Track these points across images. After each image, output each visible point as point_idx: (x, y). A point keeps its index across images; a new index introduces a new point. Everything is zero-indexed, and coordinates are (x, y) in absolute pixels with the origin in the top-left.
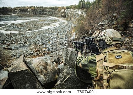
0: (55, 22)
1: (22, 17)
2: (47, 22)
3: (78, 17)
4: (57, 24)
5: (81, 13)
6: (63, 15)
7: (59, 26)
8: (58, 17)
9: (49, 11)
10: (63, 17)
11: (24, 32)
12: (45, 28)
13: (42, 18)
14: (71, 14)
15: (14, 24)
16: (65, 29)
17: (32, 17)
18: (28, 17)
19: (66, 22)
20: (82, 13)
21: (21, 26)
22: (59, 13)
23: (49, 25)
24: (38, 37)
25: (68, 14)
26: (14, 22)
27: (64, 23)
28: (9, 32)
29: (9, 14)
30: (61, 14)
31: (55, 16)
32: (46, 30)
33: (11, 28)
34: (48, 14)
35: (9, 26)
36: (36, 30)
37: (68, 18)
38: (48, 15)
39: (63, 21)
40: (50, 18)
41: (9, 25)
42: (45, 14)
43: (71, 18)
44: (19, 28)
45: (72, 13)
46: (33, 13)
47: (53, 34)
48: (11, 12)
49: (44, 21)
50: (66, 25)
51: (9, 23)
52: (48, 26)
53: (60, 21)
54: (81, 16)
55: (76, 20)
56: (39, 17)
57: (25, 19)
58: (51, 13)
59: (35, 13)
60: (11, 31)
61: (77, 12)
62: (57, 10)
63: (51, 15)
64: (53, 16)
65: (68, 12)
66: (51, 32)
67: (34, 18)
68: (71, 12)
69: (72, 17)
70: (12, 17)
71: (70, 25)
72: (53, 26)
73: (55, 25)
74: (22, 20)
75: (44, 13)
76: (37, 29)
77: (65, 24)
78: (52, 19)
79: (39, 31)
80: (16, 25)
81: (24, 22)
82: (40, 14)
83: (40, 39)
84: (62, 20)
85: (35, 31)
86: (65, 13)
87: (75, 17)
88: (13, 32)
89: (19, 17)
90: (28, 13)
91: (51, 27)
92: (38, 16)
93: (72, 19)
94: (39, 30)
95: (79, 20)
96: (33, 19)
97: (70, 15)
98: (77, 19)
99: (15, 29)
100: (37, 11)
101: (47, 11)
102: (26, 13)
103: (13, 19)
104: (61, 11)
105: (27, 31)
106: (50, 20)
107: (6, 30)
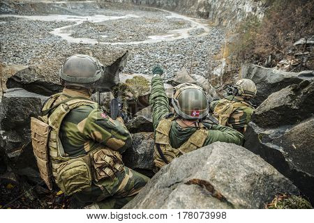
0: (181, 28)
1: (107, 8)
2: (160, 26)
3: (240, 20)
4: (184, 34)
5: (250, 10)
6: (201, 10)
7: (189, 38)
8: (188, 15)
10: (201, 15)
11: (107, 43)
12: (154, 39)
13: (150, 15)
14: (224, 10)
15: (88, 23)
16: (201, 48)
17: (128, 9)
18: (120, 8)
19: (207, 29)
20: (254, 10)
21: (102, 28)
22: (193, 4)
23: (164, 32)
24: (137, 57)
25: (214, 9)
27: (202, 31)
28: (77, 41)
30: (198, 8)
31: (183, 13)
32: (156, 45)
33: (83, 31)
34: (165, 5)
35: (79, 26)
36: (134, 41)
37: (213, 20)
38: (165, 8)
39: (200, 26)
41: (78, 23)
42: (159, 6)
43: (221, 20)
44: (99, 34)
45: (228, 7)
46: (133, 1)
47: (172, 55)
49: (155, 21)
50: (207, 38)
51: (80, 20)
52: (164, 36)
54: (250, 17)
55: (234, 26)
56: (144, 12)
57: (113, 12)
59: (135, 2)
60: (82, 39)
61: (240, 6)
63: (173, 9)
64: (178, 12)
65: (216, 3)
66: (168, 49)
67: (133, 14)
68: (223, 4)
69: (226, 18)
70: (85, 6)
71: (217, 37)
72: (175, 37)
73: (179, 35)
74: (106, 15)
75: (158, 2)
76: (137, 40)
77: (204, 34)
78: (175, 19)
79: (140, 45)
80: (93, 25)
81: (110, 21)
82: (148, 4)
83: (141, 64)
84: (198, 24)
85: (131, 43)
86: (207, 6)
87: (233, 20)
88: (85, 41)
89: (101, 8)
91: (169, 38)
92: (142, 9)
93: (224, 24)
94: (141, 42)
95: (242, 27)
97: (220, 12)
98: (236, 25)
99: (90, 34)
103: (88, 10)
104: (198, 2)
105: (114, 41)
106: (170, 21)
107: (72, 35)
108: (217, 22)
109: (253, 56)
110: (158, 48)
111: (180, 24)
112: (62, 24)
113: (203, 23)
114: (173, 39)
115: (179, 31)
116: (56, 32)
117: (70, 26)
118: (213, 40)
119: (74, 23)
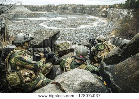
0: (93, 22)
1: (62, 14)
2: (85, 21)
3: (122, 18)
4: (95, 24)
5: (127, 14)
6: (103, 14)
7: (97, 27)
8: (97, 16)
9: (89, 10)
10: (103, 16)
11: (62, 29)
12: (82, 27)
13: (80, 17)
14: (114, 14)
15: (54, 20)
16: (103, 31)
17: (71, 14)
18: (68, 14)
20: (129, 13)
21: (60, 23)
22: (100, 12)
23: (86, 24)
24: (74, 35)
25: (109, 14)
26: (55, 19)
27: (104, 23)
28: (50, 28)
29: (52, 11)
30: (102, 13)
31: (95, 16)
32: (82, 29)
33: (52, 24)
34: (87, 12)
35: (51, 22)
36: (73, 27)
37: (109, 19)
38: (87, 14)
39: (103, 21)
40: (89, 17)
42: (84, 13)
43: (112, 18)
44: (59, 25)
45: (116, 12)
46: (73, 11)
47: (89, 34)
48: (53, 9)
49: (83, 19)
50: (105, 26)
51: (51, 19)
52: (86, 26)
53: (99, 21)
54: (127, 17)
55: (118, 21)
56: (78, 16)
57: (65, 16)
58: (91, 12)
59: (74, 11)
60: (52, 27)
61: (122, 12)
62: (98, 9)
63: (90, 14)
64: (93, 15)
65: (110, 11)
66: (88, 31)
67: (73, 16)
68: (114, 11)
69: (115, 17)
70: (54, 14)
71: (110, 26)
72: (91, 26)
73: (93, 25)
74: (62, 17)
75: (84, 11)
76: (74, 27)
78: (91, 18)
79: (75, 29)
80: (56, 21)
81: (63, 19)
82: (79, 12)
83: (76, 38)
84: (101, 20)
85: (72, 29)
86: (106, 12)
87: (118, 18)
88: (53, 28)
89: (60, 14)
90: (68, 11)
91: (88, 27)
92: (77, 14)
93: (114, 20)
94: (76, 28)
95: (123, 21)
96: (71, 17)
97: (112, 15)
98: (120, 20)
99: (55, 25)
100: (76, 9)
101: (86, 10)
102: (66, 11)
103: (54, 15)
104: (102, 10)
105: (65, 28)
106: (89, 19)
107: (48, 26)
108: (110, 19)
109: (127, 34)
110: (83, 31)
111: (93, 20)
112: (44, 21)
113: (104, 20)
114: (90, 27)
115: (93, 23)
116: (42, 24)
117: (47, 22)
118: (109, 27)
119: (49, 21)
